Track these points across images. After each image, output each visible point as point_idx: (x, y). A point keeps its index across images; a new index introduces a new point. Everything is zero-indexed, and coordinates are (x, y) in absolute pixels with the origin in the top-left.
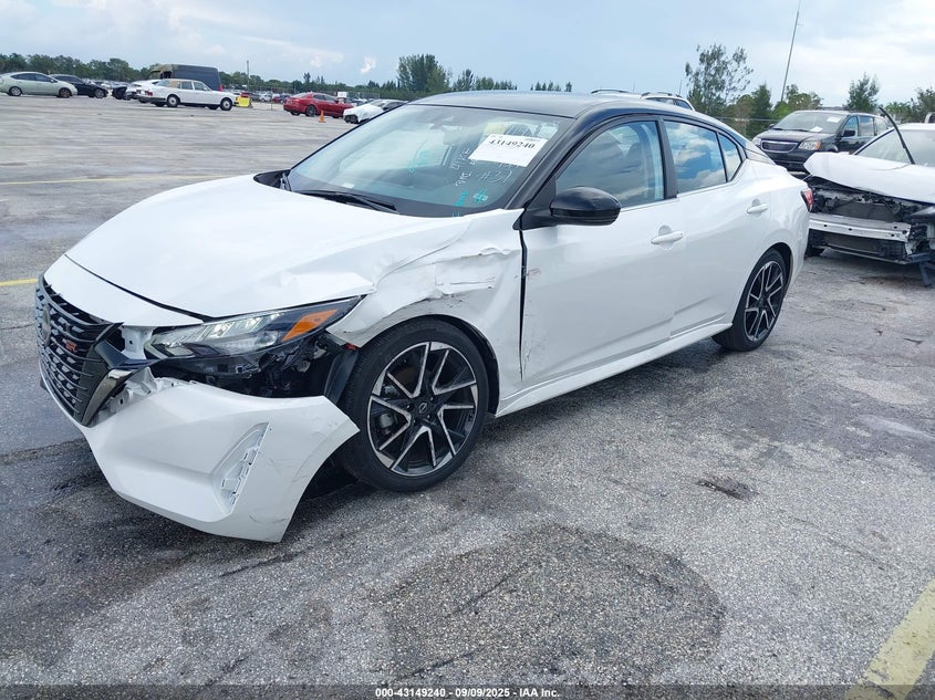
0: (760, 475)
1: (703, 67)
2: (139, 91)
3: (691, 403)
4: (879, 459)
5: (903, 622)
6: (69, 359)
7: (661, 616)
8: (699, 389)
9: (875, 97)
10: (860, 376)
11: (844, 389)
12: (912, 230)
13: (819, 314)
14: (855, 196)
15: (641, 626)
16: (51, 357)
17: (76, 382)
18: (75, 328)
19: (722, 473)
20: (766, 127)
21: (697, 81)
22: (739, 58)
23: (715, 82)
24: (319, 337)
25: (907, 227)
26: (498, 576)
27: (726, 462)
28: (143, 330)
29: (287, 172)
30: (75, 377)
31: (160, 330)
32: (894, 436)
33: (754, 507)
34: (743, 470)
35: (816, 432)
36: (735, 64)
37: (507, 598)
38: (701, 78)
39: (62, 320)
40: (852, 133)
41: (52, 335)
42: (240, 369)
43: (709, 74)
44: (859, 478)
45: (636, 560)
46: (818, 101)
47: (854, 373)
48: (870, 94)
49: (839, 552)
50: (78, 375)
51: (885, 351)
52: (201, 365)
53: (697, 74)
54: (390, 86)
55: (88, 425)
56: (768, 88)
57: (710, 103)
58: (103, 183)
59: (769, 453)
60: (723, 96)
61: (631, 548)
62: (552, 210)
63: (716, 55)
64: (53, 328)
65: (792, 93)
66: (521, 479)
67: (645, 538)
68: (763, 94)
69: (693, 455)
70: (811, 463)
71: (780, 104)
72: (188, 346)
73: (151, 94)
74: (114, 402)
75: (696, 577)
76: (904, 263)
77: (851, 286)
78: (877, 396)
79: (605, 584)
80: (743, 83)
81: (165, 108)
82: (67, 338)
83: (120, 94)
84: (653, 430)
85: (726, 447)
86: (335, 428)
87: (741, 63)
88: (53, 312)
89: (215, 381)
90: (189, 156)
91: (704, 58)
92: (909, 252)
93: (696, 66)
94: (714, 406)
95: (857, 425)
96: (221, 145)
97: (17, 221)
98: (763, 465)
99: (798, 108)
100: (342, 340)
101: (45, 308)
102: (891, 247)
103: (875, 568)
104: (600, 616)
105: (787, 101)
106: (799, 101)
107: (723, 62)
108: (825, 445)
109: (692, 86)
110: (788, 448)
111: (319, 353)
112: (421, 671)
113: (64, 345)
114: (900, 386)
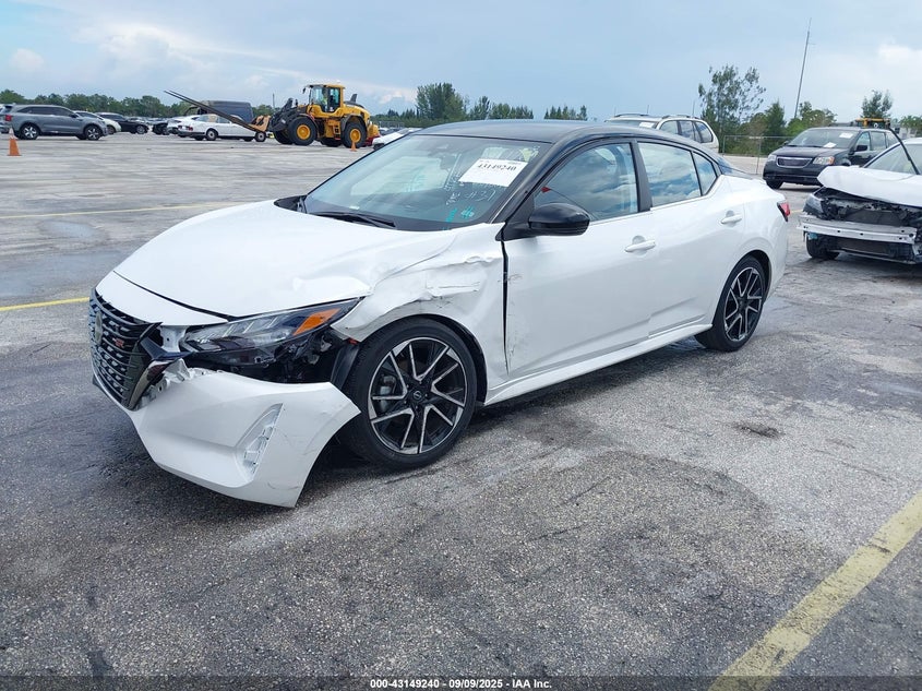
0: (787, 422)
1: (716, 88)
2: (180, 127)
3: (726, 373)
4: (884, 411)
5: (900, 512)
6: (118, 355)
7: (715, 509)
8: (732, 364)
9: (888, 112)
10: (870, 353)
11: (855, 362)
12: (918, 233)
13: (836, 307)
14: (865, 204)
15: (701, 514)
16: (103, 354)
17: (123, 373)
18: (123, 329)
19: (755, 421)
20: (781, 143)
21: (710, 100)
22: (752, 78)
23: (728, 102)
24: (324, 332)
25: (914, 231)
26: (589, 485)
27: (758, 413)
28: (178, 329)
29: (304, 198)
30: (123, 369)
31: (193, 329)
32: (898, 395)
33: (782, 442)
34: (772, 418)
35: (831, 393)
36: (747, 84)
37: (598, 496)
38: (714, 98)
39: (112, 323)
40: (864, 148)
41: (104, 336)
42: (259, 360)
43: (723, 94)
44: (868, 423)
45: (692, 475)
46: (831, 117)
47: (866, 351)
48: (883, 109)
49: (850, 470)
50: (125, 367)
51: (893, 334)
52: (226, 357)
53: (710, 94)
54: (409, 115)
55: (133, 409)
56: (781, 106)
57: (724, 122)
58: (178, 210)
59: (793, 407)
60: (736, 115)
61: (687, 468)
62: (530, 223)
63: (729, 75)
64: (104, 329)
65: (806, 110)
66: (594, 425)
67: (699, 462)
68: (777, 111)
69: (730, 409)
70: (828, 414)
71: (793, 122)
72: (215, 341)
73: (192, 129)
74: (154, 389)
75: (740, 485)
76: (911, 263)
77: (864, 284)
78: (885, 368)
79: (670, 489)
80: (756, 101)
81: (204, 141)
82: (116, 337)
83: (160, 130)
84: (697, 392)
85: (757, 404)
86: (339, 409)
87: (754, 83)
88: (104, 317)
89: (239, 370)
90: (242, 184)
91: (716, 79)
92: (916, 253)
93: (709, 86)
94: (745, 376)
95: (867, 388)
96: (267, 174)
97: (117, 243)
98: (788, 416)
99: (812, 125)
100: (344, 335)
101: (98, 314)
102: (900, 249)
103: (879, 480)
104: (669, 507)
105: (801, 118)
106: (812, 118)
107: (736, 82)
108: (840, 401)
109: (705, 106)
110: (809, 404)
111: (325, 347)
112: (545, 536)
113: (114, 343)
114: (905, 360)
